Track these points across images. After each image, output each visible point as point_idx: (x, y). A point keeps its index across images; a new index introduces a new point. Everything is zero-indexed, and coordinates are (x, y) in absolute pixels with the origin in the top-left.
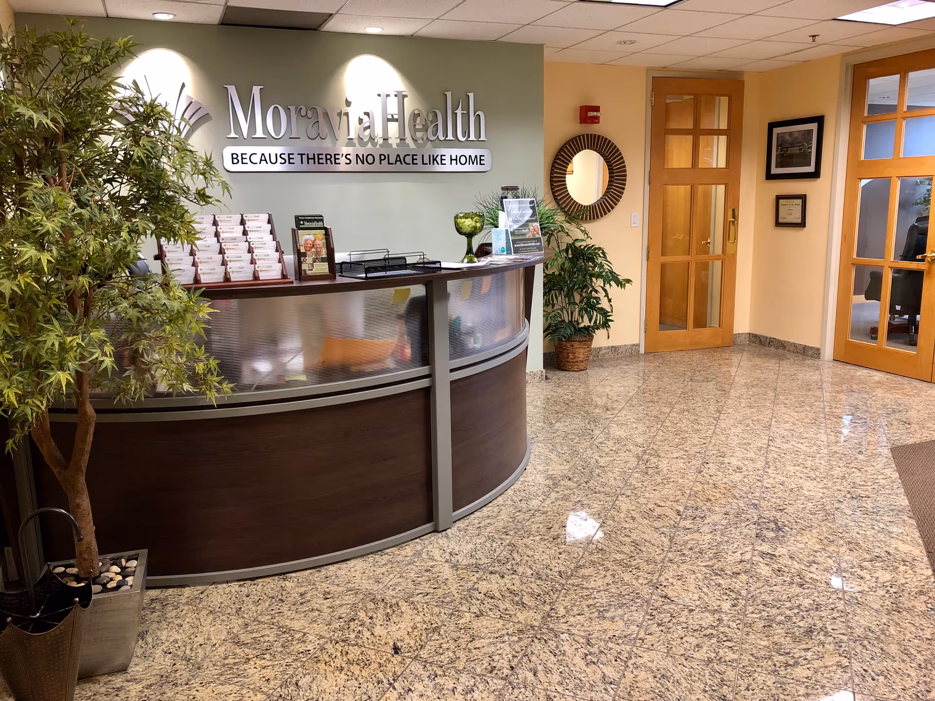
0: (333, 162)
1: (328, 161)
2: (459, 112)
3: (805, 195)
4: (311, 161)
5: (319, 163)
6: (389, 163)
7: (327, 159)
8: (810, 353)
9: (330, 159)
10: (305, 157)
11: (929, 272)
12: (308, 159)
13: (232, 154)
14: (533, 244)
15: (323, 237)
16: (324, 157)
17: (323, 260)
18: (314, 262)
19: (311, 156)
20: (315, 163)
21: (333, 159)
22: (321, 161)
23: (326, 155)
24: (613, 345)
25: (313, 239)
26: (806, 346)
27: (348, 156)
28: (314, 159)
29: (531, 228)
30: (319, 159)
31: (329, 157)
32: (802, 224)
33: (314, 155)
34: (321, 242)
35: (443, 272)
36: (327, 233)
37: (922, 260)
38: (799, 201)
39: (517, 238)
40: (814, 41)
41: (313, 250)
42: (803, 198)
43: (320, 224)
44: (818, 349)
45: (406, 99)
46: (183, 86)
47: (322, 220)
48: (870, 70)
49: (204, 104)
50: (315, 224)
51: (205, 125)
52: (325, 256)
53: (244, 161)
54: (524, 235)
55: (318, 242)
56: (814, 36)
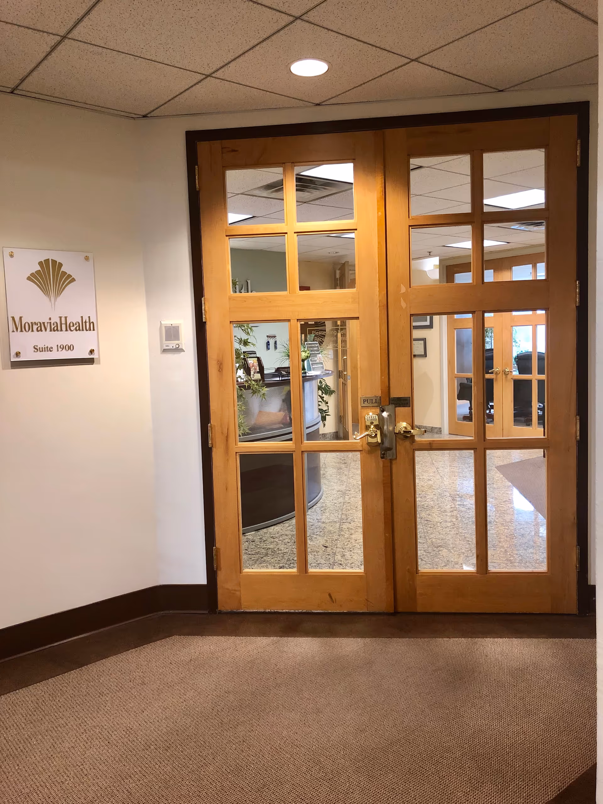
3: (425, 338)
8: (436, 430)
11: (496, 379)
14: (320, 366)
15: (256, 361)
17: (258, 372)
18: (254, 373)
25: (253, 362)
26: (432, 427)
29: (318, 357)
32: (425, 355)
34: (256, 364)
35: (307, 377)
36: (259, 360)
37: (492, 373)
38: (422, 342)
39: (313, 362)
40: (430, 254)
41: (253, 368)
42: (424, 340)
43: (254, 355)
44: (440, 428)
47: (256, 353)
48: (455, 269)
50: (253, 355)
52: (258, 370)
54: (316, 361)
55: (255, 364)
56: (429, 252)
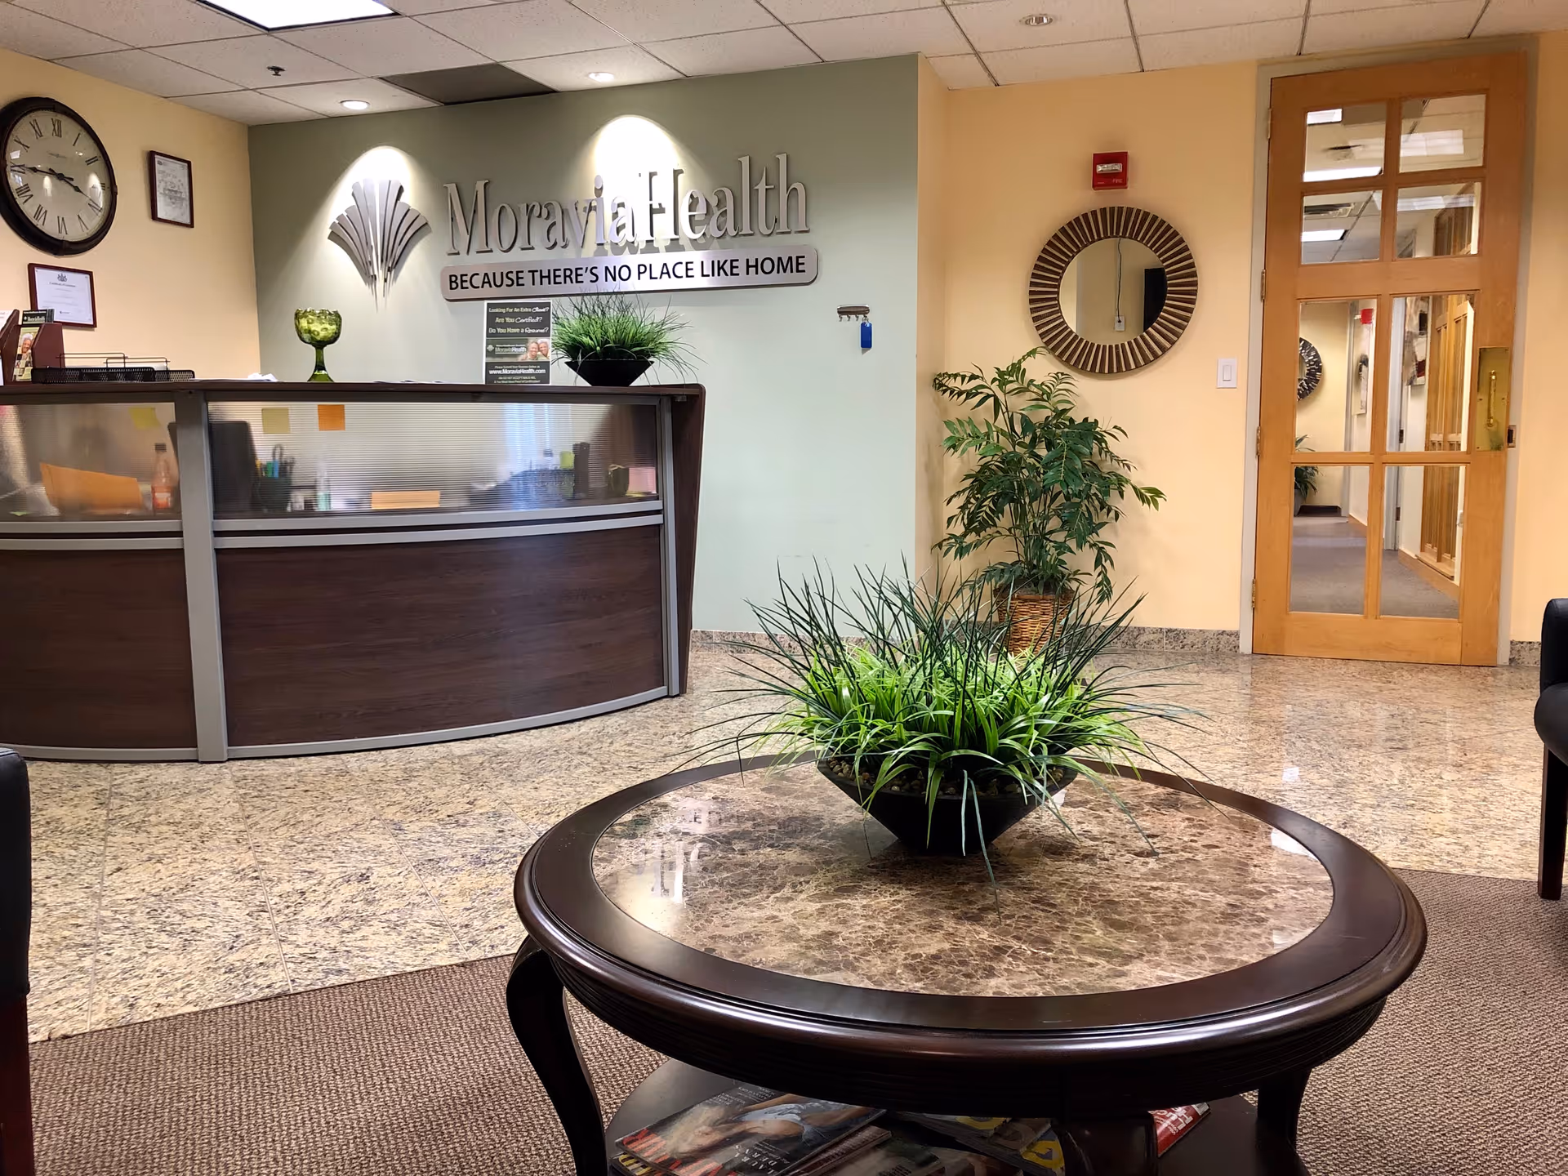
0: (574, 280)
1: (568, 279)
2: (762, 187)
4: (545, 280)
5: (555, 283)
6: (651, 278)
7: (565, 276)
9: (569, 276)
10: (537, 275)
12: (542, 277)
13: (451, 276)
14: (531, 371)
16: (561, 273)
19: (545, 273)
20: (549, 283)
21: (573, 276)
22: (558, 280)
23: (565, 270)
24: (1174, 627)
27: (594, 271)
28: (549, 277)
30: (555, 276)
31: (568, 273)
33: (549, 271)
45: (681, 177)
46: (401, 190)
49: (423, 213)
51: (424, 239)
53: (465, 285)
54: (516, 356)
